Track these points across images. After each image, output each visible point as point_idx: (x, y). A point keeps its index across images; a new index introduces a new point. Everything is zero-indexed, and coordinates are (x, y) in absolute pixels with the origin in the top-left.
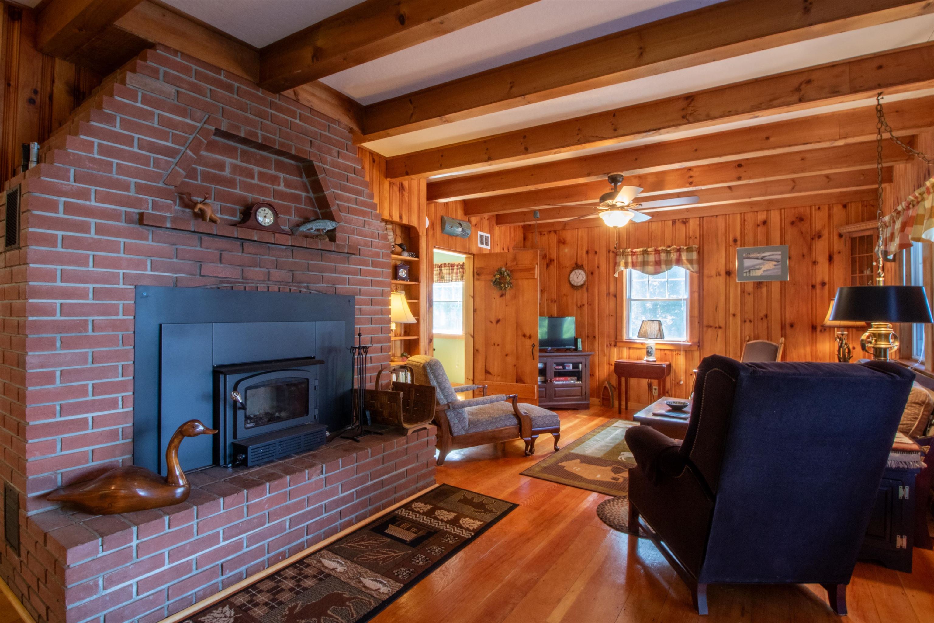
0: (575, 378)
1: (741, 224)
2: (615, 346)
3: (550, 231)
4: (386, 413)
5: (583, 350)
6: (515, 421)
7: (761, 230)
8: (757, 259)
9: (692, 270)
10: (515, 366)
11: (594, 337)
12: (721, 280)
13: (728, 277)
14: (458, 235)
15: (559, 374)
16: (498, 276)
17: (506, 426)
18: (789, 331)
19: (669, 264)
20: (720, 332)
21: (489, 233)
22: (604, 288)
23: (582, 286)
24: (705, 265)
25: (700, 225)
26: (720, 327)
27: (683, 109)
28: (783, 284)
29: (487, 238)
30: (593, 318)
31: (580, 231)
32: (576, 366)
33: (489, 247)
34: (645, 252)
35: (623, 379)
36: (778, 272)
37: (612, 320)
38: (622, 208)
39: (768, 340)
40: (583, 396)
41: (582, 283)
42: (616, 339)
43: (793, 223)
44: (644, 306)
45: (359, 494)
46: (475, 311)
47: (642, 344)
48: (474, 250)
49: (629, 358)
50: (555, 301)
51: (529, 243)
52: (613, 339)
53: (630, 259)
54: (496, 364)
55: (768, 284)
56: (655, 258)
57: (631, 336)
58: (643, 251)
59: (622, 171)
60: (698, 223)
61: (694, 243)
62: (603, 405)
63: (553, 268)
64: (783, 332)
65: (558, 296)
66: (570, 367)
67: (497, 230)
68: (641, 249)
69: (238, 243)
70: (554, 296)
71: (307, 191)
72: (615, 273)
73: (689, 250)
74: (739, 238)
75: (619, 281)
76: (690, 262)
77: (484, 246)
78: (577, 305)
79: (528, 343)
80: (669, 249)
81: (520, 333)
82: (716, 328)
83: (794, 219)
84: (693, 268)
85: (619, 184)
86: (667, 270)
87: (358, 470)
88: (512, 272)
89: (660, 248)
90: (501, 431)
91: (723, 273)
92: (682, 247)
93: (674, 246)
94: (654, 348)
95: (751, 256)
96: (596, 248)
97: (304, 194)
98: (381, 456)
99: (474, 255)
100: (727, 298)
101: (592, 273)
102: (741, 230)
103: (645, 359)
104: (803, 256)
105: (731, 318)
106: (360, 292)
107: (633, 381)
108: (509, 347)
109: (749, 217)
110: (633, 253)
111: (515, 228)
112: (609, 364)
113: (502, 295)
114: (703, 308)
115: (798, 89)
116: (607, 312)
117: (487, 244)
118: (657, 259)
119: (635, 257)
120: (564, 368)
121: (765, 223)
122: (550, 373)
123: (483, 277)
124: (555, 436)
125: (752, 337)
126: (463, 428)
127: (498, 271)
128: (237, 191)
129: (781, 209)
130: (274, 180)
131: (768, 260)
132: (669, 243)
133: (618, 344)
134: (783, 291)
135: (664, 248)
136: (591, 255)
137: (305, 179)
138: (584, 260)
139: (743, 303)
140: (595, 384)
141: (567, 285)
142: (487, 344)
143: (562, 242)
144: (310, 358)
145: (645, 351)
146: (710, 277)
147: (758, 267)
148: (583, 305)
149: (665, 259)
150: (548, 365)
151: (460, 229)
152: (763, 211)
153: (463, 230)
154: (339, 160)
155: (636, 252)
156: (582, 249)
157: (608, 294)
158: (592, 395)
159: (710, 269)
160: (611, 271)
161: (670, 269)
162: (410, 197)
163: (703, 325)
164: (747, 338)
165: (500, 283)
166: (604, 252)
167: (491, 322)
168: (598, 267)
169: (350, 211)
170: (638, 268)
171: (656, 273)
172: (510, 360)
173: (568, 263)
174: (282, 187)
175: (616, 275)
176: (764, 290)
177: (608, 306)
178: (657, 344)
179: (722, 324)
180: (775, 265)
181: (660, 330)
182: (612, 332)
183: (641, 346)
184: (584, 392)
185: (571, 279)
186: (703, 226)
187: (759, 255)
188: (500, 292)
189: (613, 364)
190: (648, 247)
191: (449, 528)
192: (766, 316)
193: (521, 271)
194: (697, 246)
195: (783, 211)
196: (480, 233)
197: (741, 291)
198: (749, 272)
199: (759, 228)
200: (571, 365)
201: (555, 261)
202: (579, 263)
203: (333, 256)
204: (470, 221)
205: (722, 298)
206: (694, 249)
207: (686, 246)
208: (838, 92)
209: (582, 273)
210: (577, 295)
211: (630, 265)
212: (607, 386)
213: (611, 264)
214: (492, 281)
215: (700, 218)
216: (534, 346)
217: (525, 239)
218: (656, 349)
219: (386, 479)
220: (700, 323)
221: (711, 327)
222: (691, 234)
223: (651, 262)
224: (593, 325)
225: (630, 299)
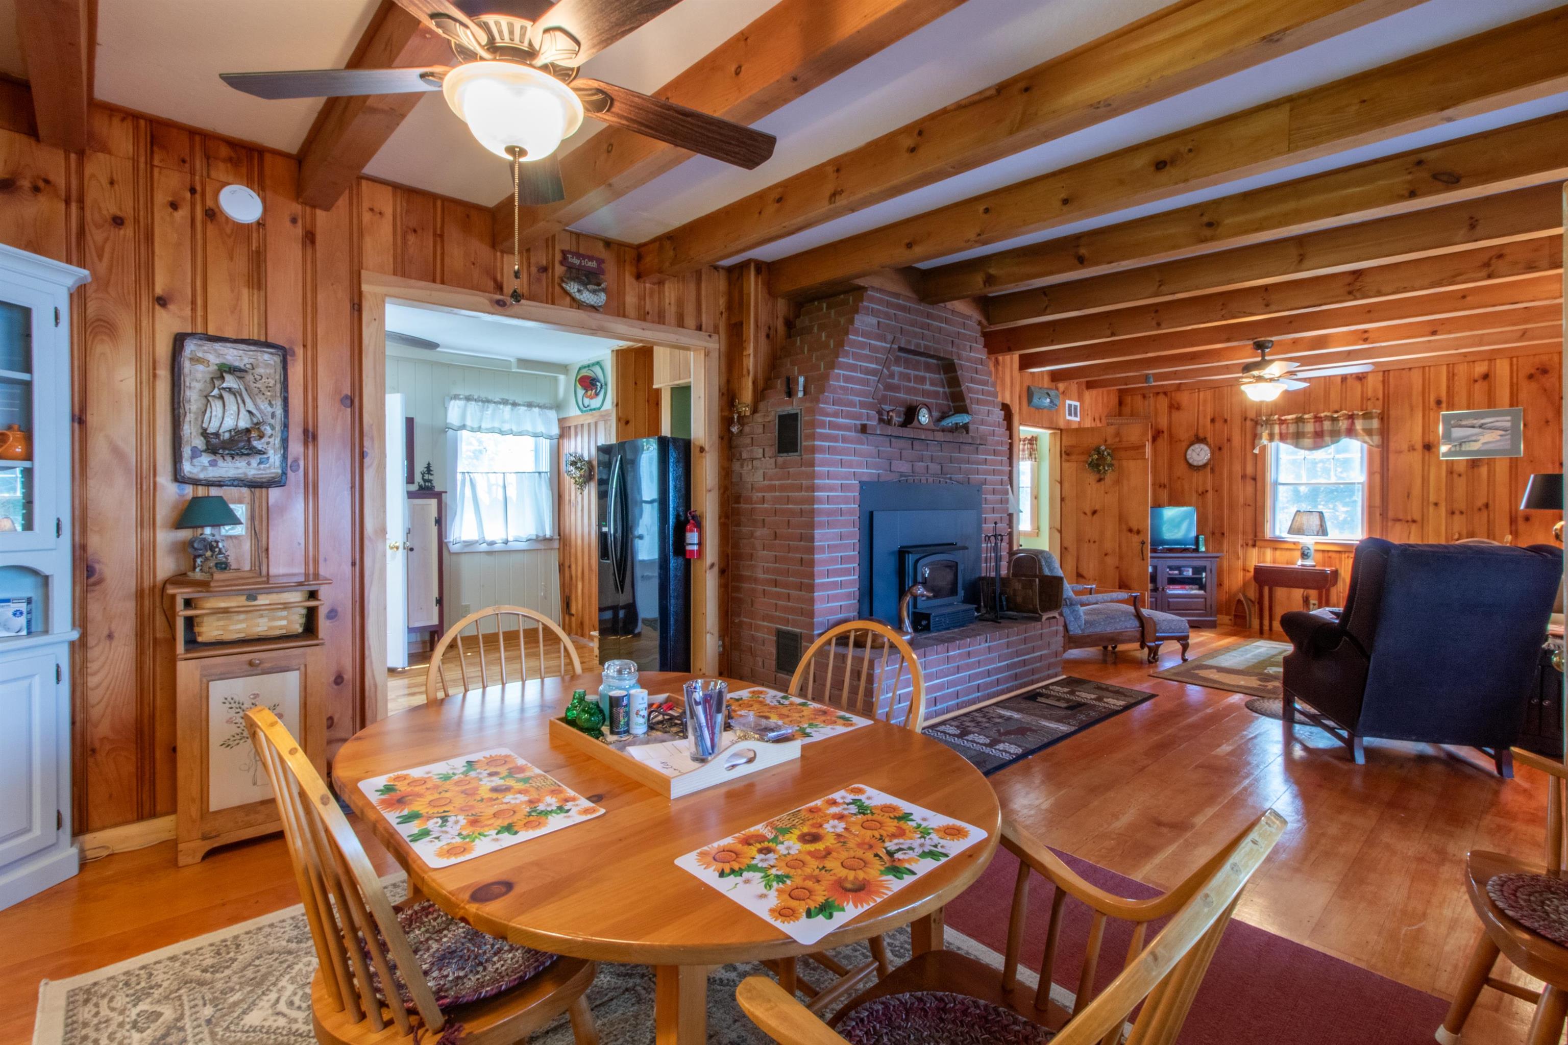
0: (1197, 587)
1: (1448, 380)
2: (1254, 546)
3: (1158, 393)
4: (1019, 599)
5: (1207, 551)
6: (1136, 623)
7: (1480, 388)
8: (1473, 427)
9: (1371, 443)
10: (1117, 568)
11: (1223, 534)
12: (1417, 457)
13: (1427, 453)
14: (1045, 407)
15: (1173, 581)
16: (1096, 457)
17: (1126, 628)
18: (1521, 525)
19: (1335, 435)
20: (1414, 527)
21: (1079, 401)
22: (1237, 468)
23: (1205, 466)
24: (1391, 436)
25: (1383, 382)
26: (1414, 521)
27: (1349, 284)
28: (1514, 464)
29: (1076, 407)
30: (1220, 507)
31: (1202, 394)
32: (1197, 570)
33: (1078, 419)
34: (1299, 420)
35: (1266, 590)
36: (1506, 444)
37: (1249, 512)
38: (1271, 380)
39: (1488, 538)
40: (1207, 609)
41: (1205, 461)
42: (1256, 536)
43: (1531, 377)
44: (1297, 492)
45: (1009, 667)
46: (1062, 499)
47: (1294, 543)
48: (1062, 425)
49: (1274, 562)
50: (1165, 486)
51: (1127, 410)
52: (1251, 536)
53: (1277, 429)
54: (1091, 565)
55: (1490, 463)
56: (1315, 428)
57: (1277, 533)
58: (1297, 418)
59: (1271, 336)
60: (1381, 378)
61: (1375, 407)
62: (1235, 624)
63: (1163, 442)
64: (1513, 528)
65: (1170, 479)
66: (1189, 573)
67: (1088, 395)
68: (1293, 416)
69: (888, 439)
70: (1164, 479)
71: (944, 387)
72: (1254, 448)
73: (1367, 416)
74: (1444, 399)
75: (1260, 460)
76: (1369, 432)
77: (1073, 418)
78: (1197, 492)
79: (1136, 539)
80: (1335, 415)
81: (1124, 527)
82: (1407, 521)
83: (1533, 371)
84: (1372, 440)
85: (1267, 350)
86: (1333, 443)
87: (1008, 645)
88: (1115, 451)
89: (1322, 415)
90: (1120, 633)
91: (1419, 446)
92: (1355, 412)
93: (1344, 412)
94: (1312, 548)
95: (1464, 423)
96: (1227, 416)
97: (941, 390)
98: (1023, 636)
99: (1061, 430)
100: (1425, 480)
101: (1220, 449)
102: (1448, 387)
103: (1300, 562)
104: (1547, 422)
105: (1431, 509)
106: (985, 482)
107: (1281, 593)
108: (1109, 545)
109: (1462, 370)
110: (1282, 422)
111: (1109, 392)
112: (1245, 570)
113: (1100, 480)
114: (1387, 495)
115: (1487, 265)
116: (1241, 501)
117: (1076, 415)
118: (1318, 429)
119: (1284, 427)
120: (1181, 573)
121: (1486, 377)
122: (1162, 580)
123: (1074, 457)
124: (1182, 644)
125: (1464, 532)
126: (1079, 626)
127: (1095, 450)
128: (902, 395)
129: (1511, 358)
130: (922, 380)
131: (1490, 429)
132: (1337, 407)
133: (1258, 543)
134: (1513, 472)
135: (1329, 414)
136: (1218, 425)
137: (943, 376)
138: (1208, 430)
139: (1450, 488)
140: (1224, 597)
141: (1183, 462)
142: (1079, 540)
143: (1175, 407)
144: (952, 544)
145: (1298, 554)
146: (1400, 452)
147: (1474, 438)
148: (1207, 491)
149: (1330, 428)
150: (1159, 569)
151: (1048, 400)
152: (1484, 360)
153: (1051, 402)
154: (972, 354)
155: (1286, 420)
156: (1205, 417)
157: (1244, 477)
158: (1219, 611)
159: (1398, 441)
160: (1248, 446)
161: (1338, 441)
162: (1004, 373)
163: (1387, 518)
164: (1456, 536)
165: (1098, 465)
166: (1237, 421)
167: (1085, 513)
168: (1229, 440)
169: (978, 402)
170: (1289, 441)
171: (1316, 447)
172: (1111, 561)
173: (1184, 435)
174: (927, 387)
175: (1256, 451)
176: (1484, 470)
177: (1243, 492)
178: (1316, 543)
179: (1417, 516)
180: (1501, 436)
181: (1321, 526)
182: (1249, 529)
183: (1292, 546)
184: (1208, 607)
185: (1188, 457)
186: (1388, 382)
187: (1475, 422)
188: (1097, 476)
189: (1252, 570)
190: (1305, 413)
191: (1097, 703)
192: (1487, 506)
193: (1126, 449)
194: (1379, 411)
195: (1515, 360)
196: (1068, 402)
197: (1447, 471)
198: (1460, 445)
199: (1477, 386)
200: (1190, 570)
201: (1166, 433)
202: (1201, 435)
203: (967, 447)
204: (1057, 389)
205: (1418, 482)
206: (1374, 415)
207: (1362, 410)
208: (1535, 267)
209: (1205, 448)
210: (1197, 478)
211: (1277, 437)
212: (1242, 599)
213: (1249, 436)
214: (1087, 462)
215: (1384, 372)
216: (1143, 543)
217: (1121, 403)
218: (1316, 551)
219: (1028, 659)
220: (1384, 515)
221: (1400, 520)
222: (1370, 393)
223: (1308, 433)
224: (1222, 519)
225: (1276, 483)
